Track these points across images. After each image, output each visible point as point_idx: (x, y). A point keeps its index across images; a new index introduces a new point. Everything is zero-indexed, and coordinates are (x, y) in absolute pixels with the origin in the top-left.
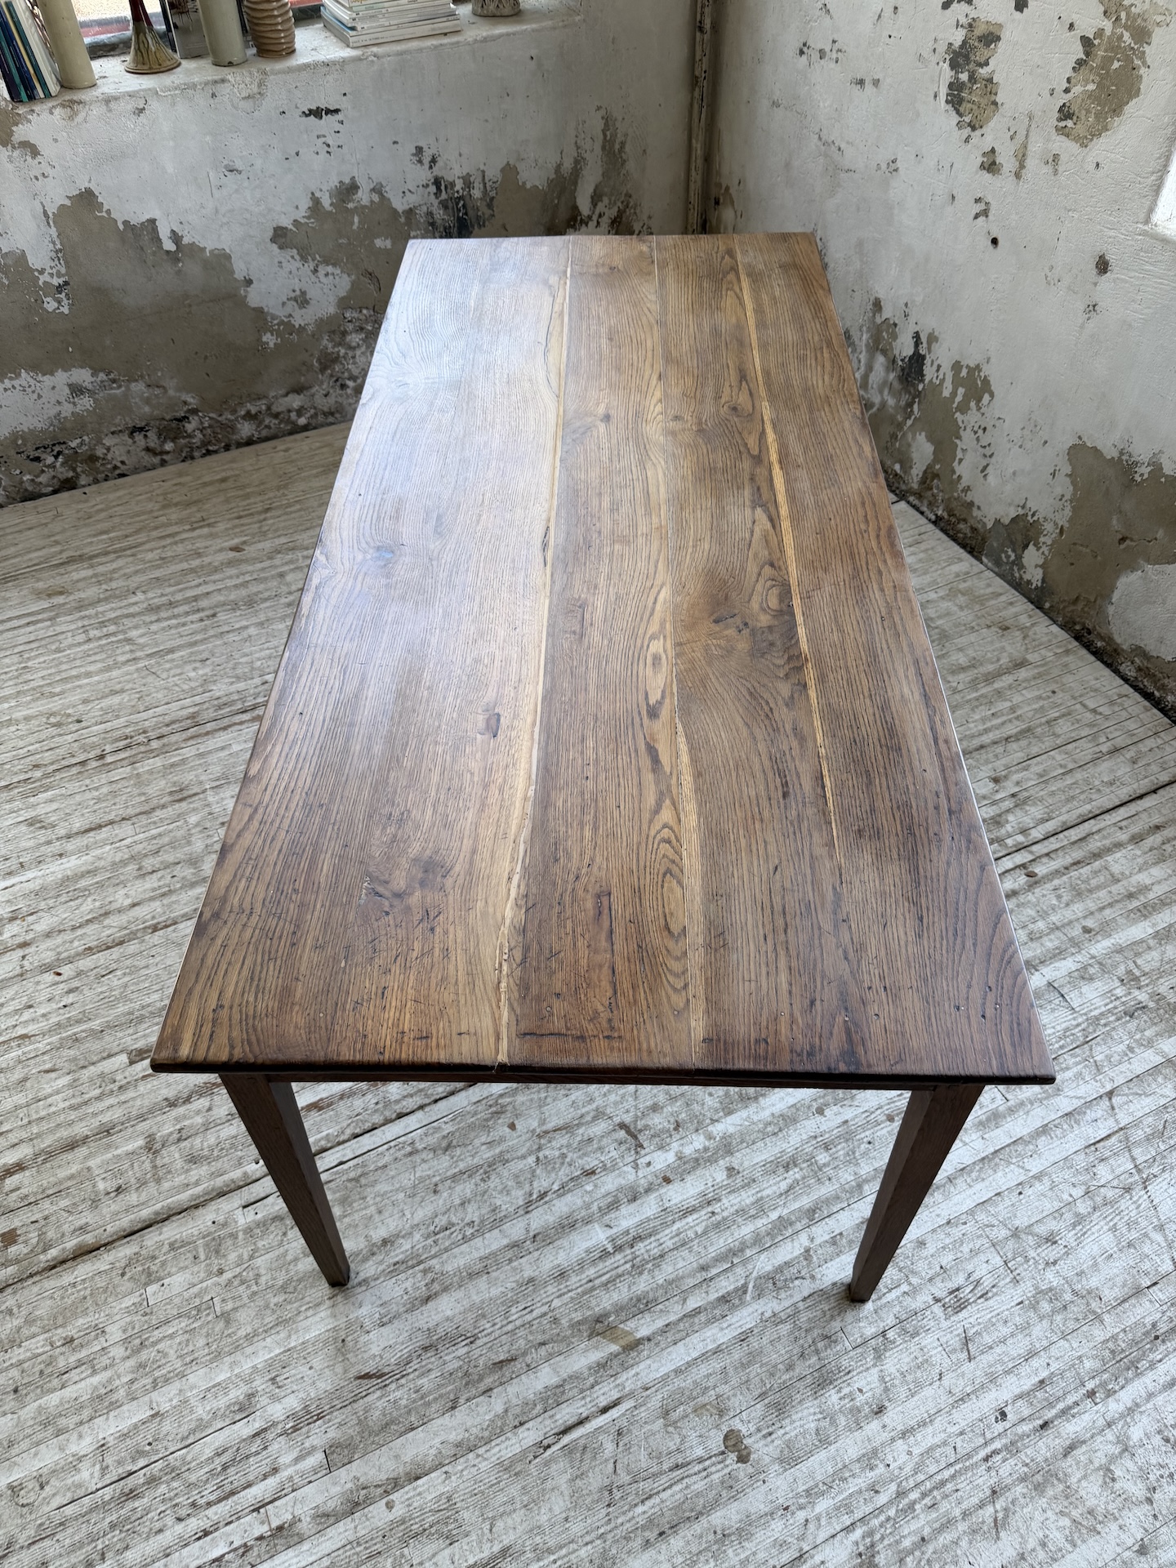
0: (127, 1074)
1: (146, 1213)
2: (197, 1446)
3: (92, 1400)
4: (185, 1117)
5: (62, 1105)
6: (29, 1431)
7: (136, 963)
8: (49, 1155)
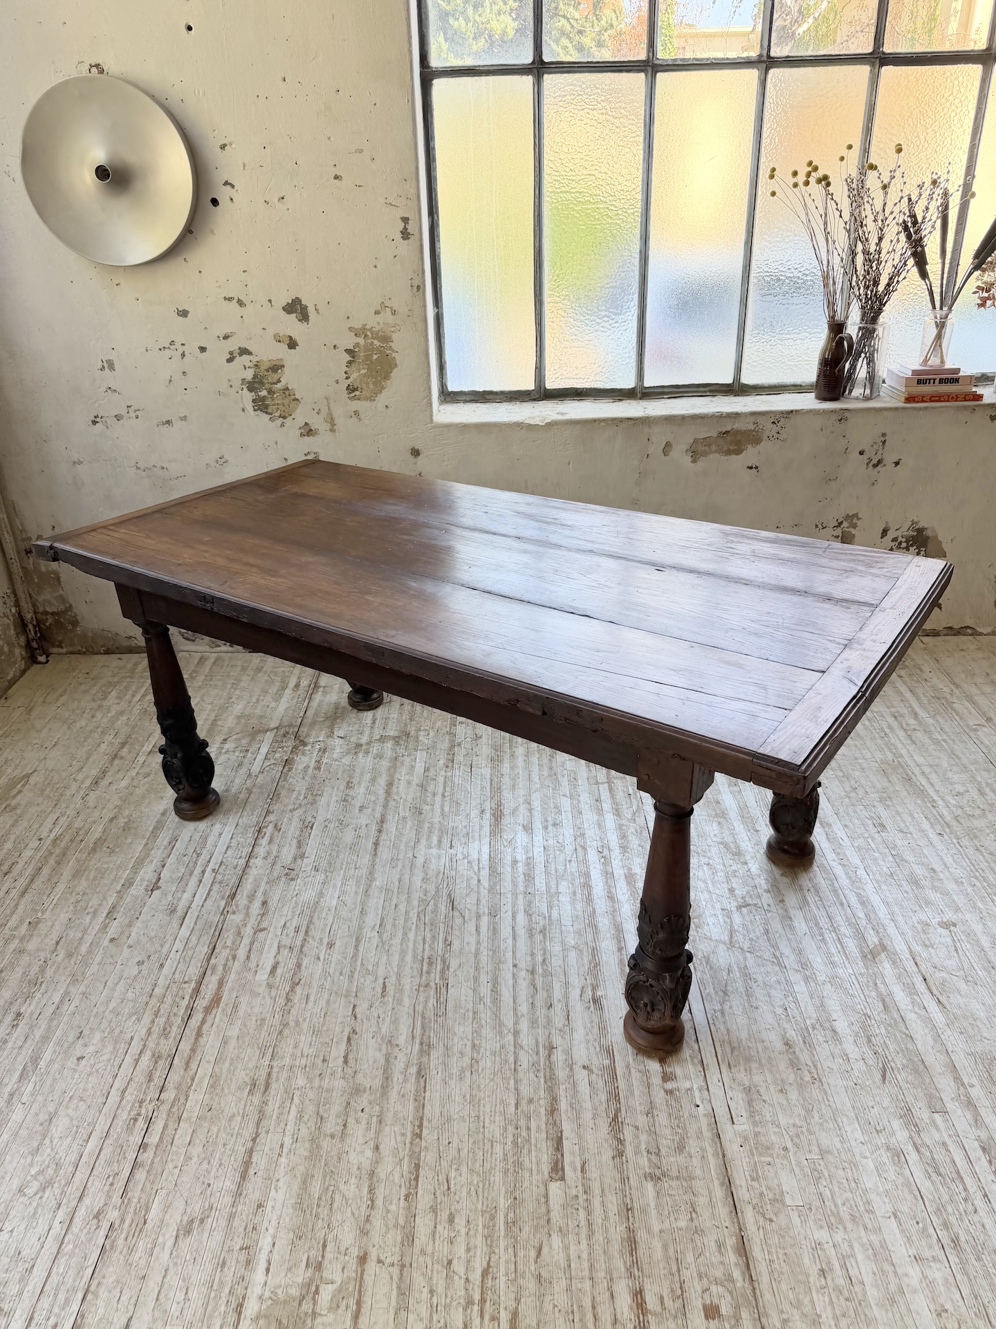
0: (573, 1185)
1: (719, 1193)
2: (922, 1190)
3: (876, 1261)
4: (637, 1148)
5: (584, 1246)
6: (897, 1316)
7: (449, 1158)
8: (635, 1264)
